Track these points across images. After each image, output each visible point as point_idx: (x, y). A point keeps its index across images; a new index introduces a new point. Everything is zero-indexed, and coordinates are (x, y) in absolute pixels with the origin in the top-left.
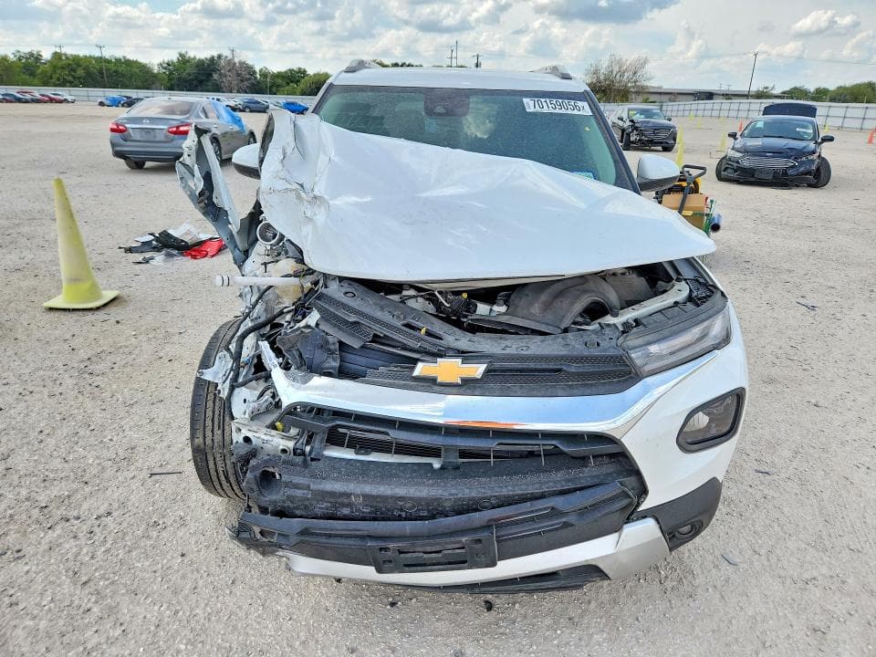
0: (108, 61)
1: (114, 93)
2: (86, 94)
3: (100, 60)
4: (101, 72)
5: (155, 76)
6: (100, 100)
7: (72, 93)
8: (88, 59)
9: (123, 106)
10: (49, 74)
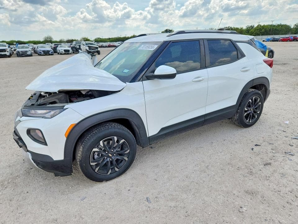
0: (274, 26)
1: (270, 37)
2: (261, 38)
3: (271, 25)
4: (270, 30)
5: (291, 29)
6: (263, 40)
7: (257, 38)
8: (268, 26)
9: (270, 41)
10: (252, 32)
